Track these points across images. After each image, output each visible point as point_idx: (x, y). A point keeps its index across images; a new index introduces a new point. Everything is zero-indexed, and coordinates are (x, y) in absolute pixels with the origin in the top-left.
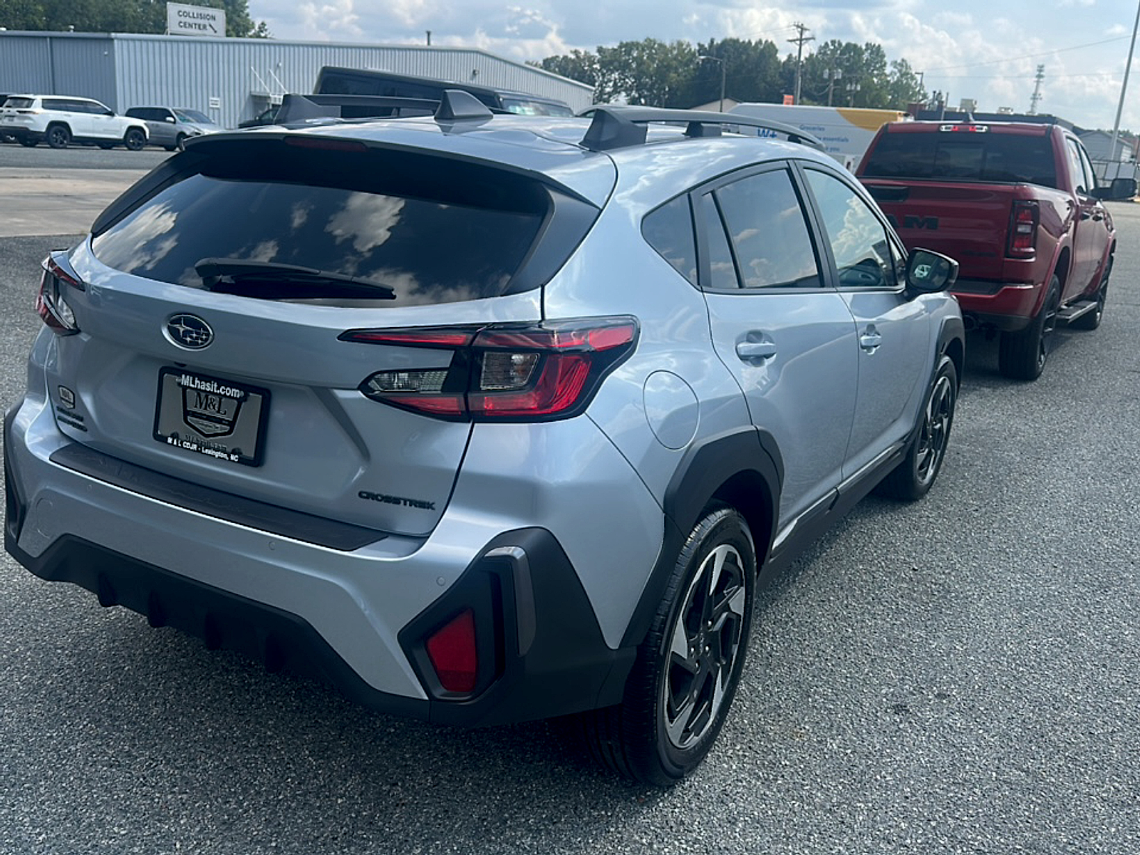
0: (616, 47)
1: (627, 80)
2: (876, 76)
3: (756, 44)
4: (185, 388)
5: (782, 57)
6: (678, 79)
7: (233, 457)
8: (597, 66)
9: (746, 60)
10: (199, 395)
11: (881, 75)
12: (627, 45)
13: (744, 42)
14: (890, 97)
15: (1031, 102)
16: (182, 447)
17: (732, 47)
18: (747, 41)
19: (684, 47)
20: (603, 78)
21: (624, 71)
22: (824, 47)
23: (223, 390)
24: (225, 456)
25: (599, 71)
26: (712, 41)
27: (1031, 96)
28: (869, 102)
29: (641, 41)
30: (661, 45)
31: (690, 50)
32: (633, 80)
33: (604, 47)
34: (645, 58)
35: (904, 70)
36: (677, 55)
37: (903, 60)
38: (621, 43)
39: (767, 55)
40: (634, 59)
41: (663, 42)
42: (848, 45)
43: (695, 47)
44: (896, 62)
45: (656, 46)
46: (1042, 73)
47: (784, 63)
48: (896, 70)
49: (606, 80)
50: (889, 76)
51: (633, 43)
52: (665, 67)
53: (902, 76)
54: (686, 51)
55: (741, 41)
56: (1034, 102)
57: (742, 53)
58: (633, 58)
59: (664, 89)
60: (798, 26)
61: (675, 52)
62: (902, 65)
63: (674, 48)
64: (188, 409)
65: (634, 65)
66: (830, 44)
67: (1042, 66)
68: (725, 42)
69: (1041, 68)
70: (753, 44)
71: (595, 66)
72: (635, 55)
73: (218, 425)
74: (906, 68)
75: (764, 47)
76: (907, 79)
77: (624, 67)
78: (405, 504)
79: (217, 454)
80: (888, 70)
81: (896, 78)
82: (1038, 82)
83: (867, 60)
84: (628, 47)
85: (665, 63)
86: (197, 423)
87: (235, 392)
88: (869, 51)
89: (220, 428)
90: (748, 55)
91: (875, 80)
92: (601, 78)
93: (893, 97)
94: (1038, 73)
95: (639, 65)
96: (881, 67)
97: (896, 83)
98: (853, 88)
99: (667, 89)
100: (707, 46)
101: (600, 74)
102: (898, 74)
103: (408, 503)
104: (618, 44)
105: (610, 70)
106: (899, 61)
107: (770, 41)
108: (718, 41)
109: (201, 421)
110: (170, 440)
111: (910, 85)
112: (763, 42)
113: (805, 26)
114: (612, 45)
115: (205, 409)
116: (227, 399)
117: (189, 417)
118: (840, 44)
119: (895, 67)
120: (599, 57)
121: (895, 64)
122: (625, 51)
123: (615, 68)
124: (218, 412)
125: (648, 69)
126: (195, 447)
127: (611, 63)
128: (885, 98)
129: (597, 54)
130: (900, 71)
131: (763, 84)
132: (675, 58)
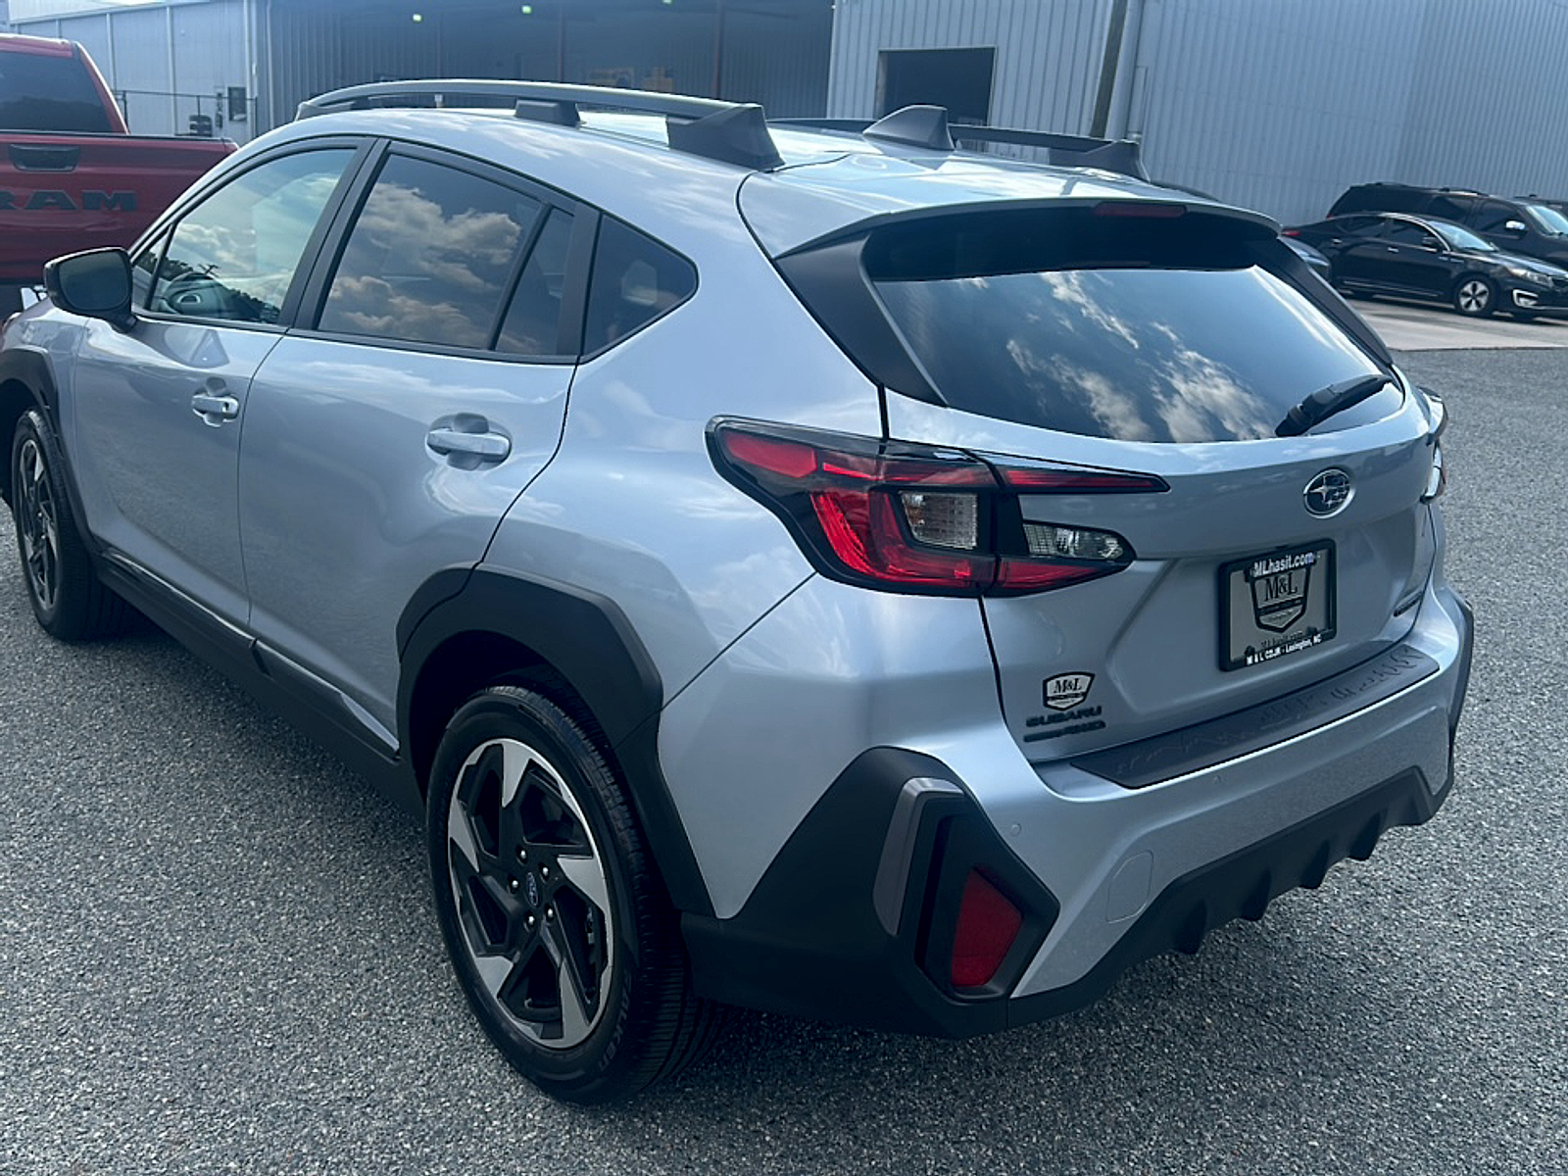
7: (1316, 639)
10: (1268, 582)
16: (1265, 659)
24: (1309, 642)
64: (1260, 607)
73: (1291, 610)
79: (1300, 646)
86: (1271, 620)
89: (1296, 611)
109: (1273, 615)
110: (1249, 660)
115: (1277, 596)
117: (1262, 618)
124: (1290, 593)
126: (1278, 650)
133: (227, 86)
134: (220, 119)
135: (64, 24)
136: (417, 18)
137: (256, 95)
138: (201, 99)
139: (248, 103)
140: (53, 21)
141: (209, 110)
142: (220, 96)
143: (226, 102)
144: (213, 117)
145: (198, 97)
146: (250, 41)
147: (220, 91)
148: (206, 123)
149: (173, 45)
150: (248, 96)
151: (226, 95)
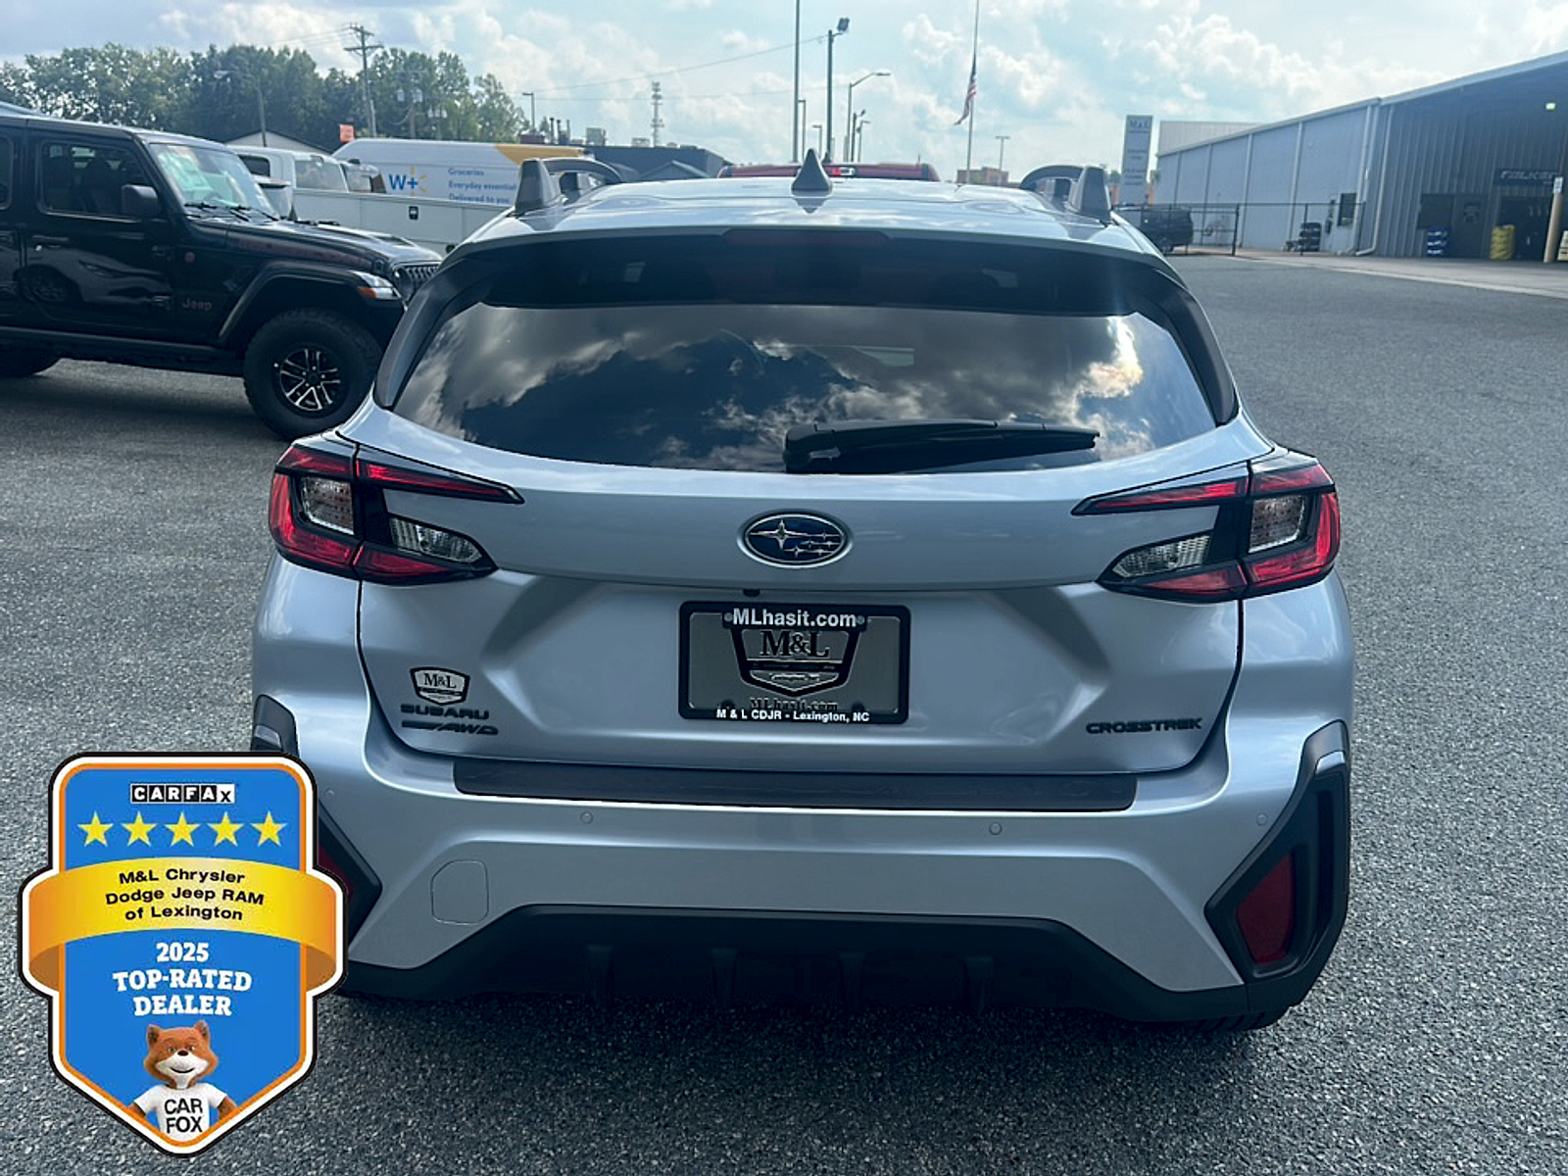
0: (59, 57)
1: (85, 106)
2: (458, 99)
3: (281, 54)
4: (737, 630)
5: (323, 73)
6: (169, 103)
7: (857, 717)
8: (32, 85)
9: (270, 76)
10: (768, 635)
11: (465, 96)
12: (75, 53)
13: (262, 50)
14: (480, 126)
15: (653, 130)
16: (750, 719)
17: (243, 59)
18: (266, 49)
19: (169, 55)
20: (45, 103)
21: (79, 91)
22: (382, 58)
23: (822, 620)
24: (842, 717)
25: (35, 92)
26: (212, 49)
27: (651, 122)
28: (455, 133)
29: (99, 47)
30: (133, 54)
31: (179, 60)
32: (96, 106)
33: (37, 56)
34: (109, 73)
35: (493, 91)
36: (161, 67)
37: (489, 76)
38: (66, 50)
39: (299, 68)
40: (92, 74)
41: (135, 49)
42: (413, 55)
43: (187, 58)
44: (481, 78)
45: (124, 54)
46: (659, 93)
47: (327, 79)
48: (482, 90)
49: (49, 106)
50: (475, 97)
51: (85, 50)
52: (146, 85)
53: (492, 97)
54: (175, 62)
55: (258, 49)
56: (656, 131)
57: (261, 67)
58: (89, 72)
59: (150, 119)
60: (356, 29)
61: (157, 64)
62: (489, 81)
63: (155, 59)
64: (749, 660)
65: (93, 84)
66: (389, 53)
67: (657, 84)
68: (233, 51)
69: (656, 87)
70: (276, 54)
71: (26, 85)
72: (92, 68)
73: (814, 675)
74: (496, 88)
75: (293, 59)
76: (499, 102)
77: (77, 86)
78: (1158, 729)
79: (825, 718)
80: (473, 89)
81: (484, 101)
82: (656, 105)
83: (442, 77)
84: (80, 57)
85: (144, 81)
86: (772, 677)
87: (850, 620)
88: (444, 64)
89: (821, 678)
90: (271, 69)
91: (458, 104)
92: (40, 103)
93: (484, 126)
94: (653, 93)
95: (101, 83)
96: (463, 86)
97: (485, 107)
98: (437, 115)
99: (153, 119)
100: (205, 56)
101: (37, 97)
102: (487, 96)
103: (1162, 726)
104: (61, 52)
105: (55, 90)
106: (484, 77)
107: (301, 51)
108: (222, 48)
109: (778, 673)
110: (721, 713)
111: (503, 109)
112: (292, 52)
113: (366, 29)
114: (49, 54)
115: (786, 653)
116: (828, 634)
117: (752, 673)
118: (403, 54)
119: (480, 85)
120: (31, 71)
121: (479, 80)
122: (73, 62)
123: (61, 88)
124: (812, 655)
125: (117, 89)
126: (777, 714)
127: (54, 80)
128: (475, 127)
129: (28, 67)
130: (488, 91)
131: (302, 111)
132: (159, 74)
133: (1340, 192)
134: (1329, 225)
135: (1216, 148)
136: (1551, 106)
137: (1365, 199)
138: (1309, 208)
139: (1357, 207)
140: (1207, 146)
141: (1319, 216)
142: (1333, 203)
143: (1337, 208)
144: (1323, 223)
145: (1307, 205)
146: (1368, 147)
147: (1333, 198)
148: (1316, 230)
149: (1300, 158)
150: (1358, 201)
151: (1338, 201)
